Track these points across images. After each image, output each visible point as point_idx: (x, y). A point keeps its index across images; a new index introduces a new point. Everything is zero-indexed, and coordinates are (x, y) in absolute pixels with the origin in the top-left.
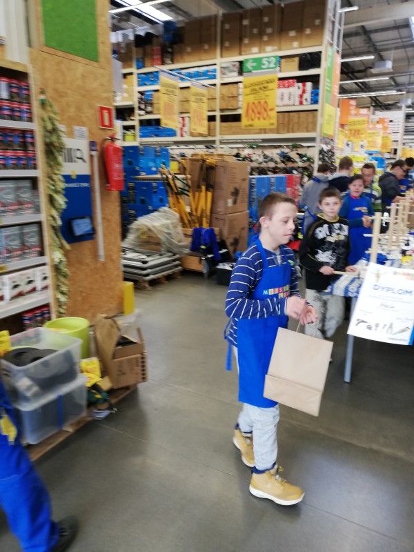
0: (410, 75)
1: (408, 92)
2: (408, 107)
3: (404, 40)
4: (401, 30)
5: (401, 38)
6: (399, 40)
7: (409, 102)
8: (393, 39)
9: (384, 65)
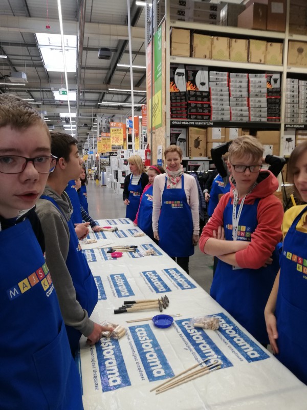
0: (43, 91)
1: (43, 104)
2: (46, 117)
3: (33, 58)
4: (29, 48)
5: (30, 56)
6: (30, 58)
7: (46, 113)
8: (24, 56)
9: (21, 76)
